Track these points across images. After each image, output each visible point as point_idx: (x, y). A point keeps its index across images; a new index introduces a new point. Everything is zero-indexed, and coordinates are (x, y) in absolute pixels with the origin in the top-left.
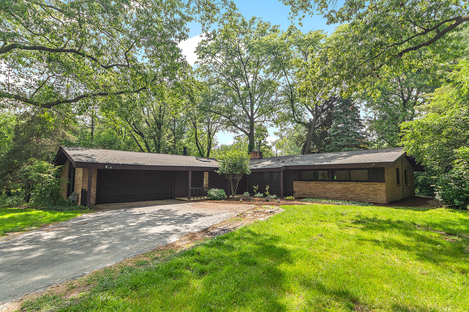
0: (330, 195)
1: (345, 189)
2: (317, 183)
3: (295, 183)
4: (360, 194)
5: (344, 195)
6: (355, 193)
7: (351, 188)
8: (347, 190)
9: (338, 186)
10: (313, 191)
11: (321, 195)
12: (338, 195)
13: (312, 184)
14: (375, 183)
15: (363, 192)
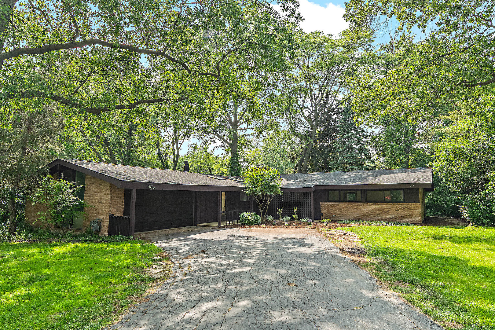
0: (363, 217)
1: (379, 209)
2: (349, 204)
3: (323, 205)
4: (396, 215)
5: (378, 216)
6: (390, 214)
7: (386, 209)
8: (381, 211)
9: (372, 207)
10: (344, 213)
11: (354, 217)
12: (372, 216)
13: (343, 205)
14: (410, 204)
15: (398, 212)
